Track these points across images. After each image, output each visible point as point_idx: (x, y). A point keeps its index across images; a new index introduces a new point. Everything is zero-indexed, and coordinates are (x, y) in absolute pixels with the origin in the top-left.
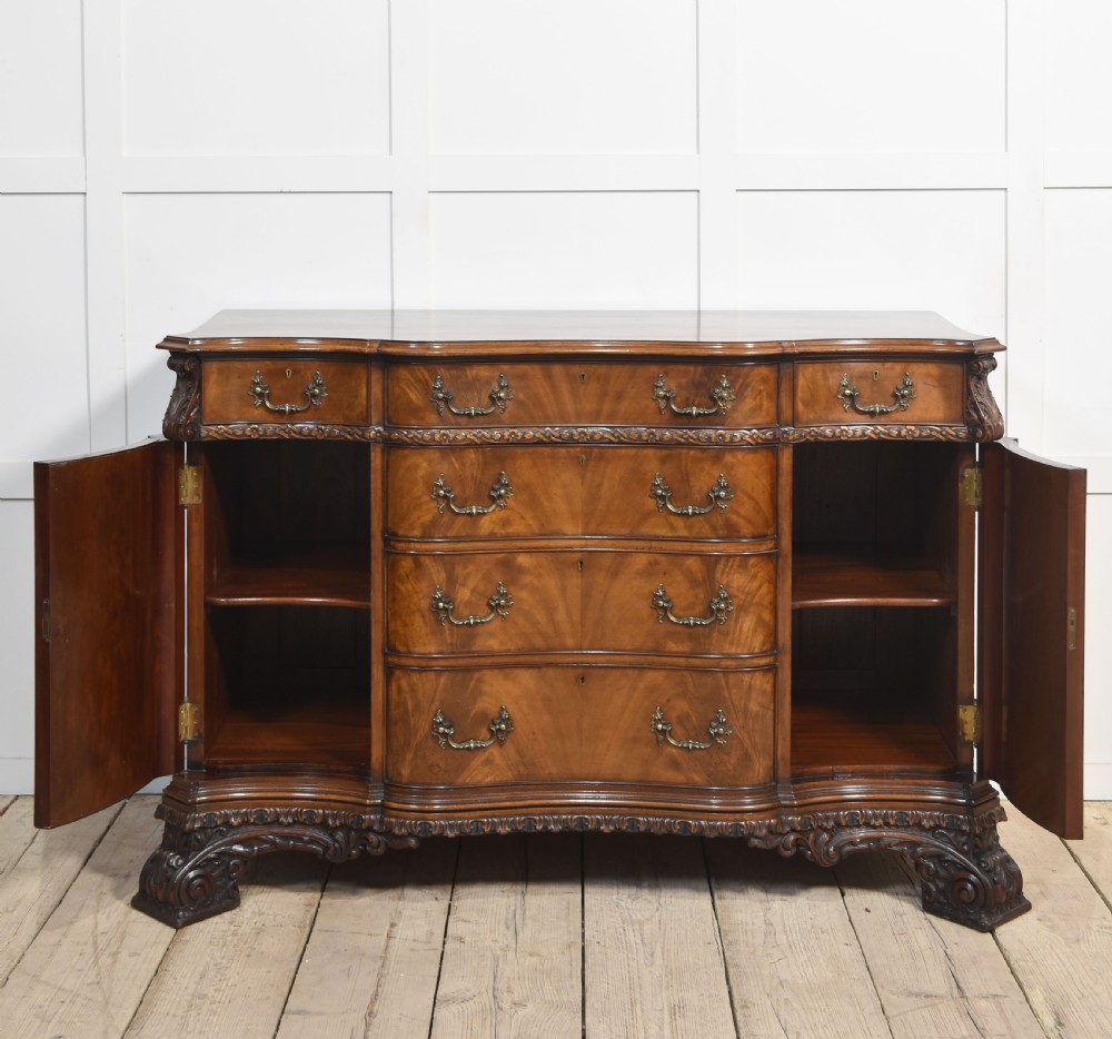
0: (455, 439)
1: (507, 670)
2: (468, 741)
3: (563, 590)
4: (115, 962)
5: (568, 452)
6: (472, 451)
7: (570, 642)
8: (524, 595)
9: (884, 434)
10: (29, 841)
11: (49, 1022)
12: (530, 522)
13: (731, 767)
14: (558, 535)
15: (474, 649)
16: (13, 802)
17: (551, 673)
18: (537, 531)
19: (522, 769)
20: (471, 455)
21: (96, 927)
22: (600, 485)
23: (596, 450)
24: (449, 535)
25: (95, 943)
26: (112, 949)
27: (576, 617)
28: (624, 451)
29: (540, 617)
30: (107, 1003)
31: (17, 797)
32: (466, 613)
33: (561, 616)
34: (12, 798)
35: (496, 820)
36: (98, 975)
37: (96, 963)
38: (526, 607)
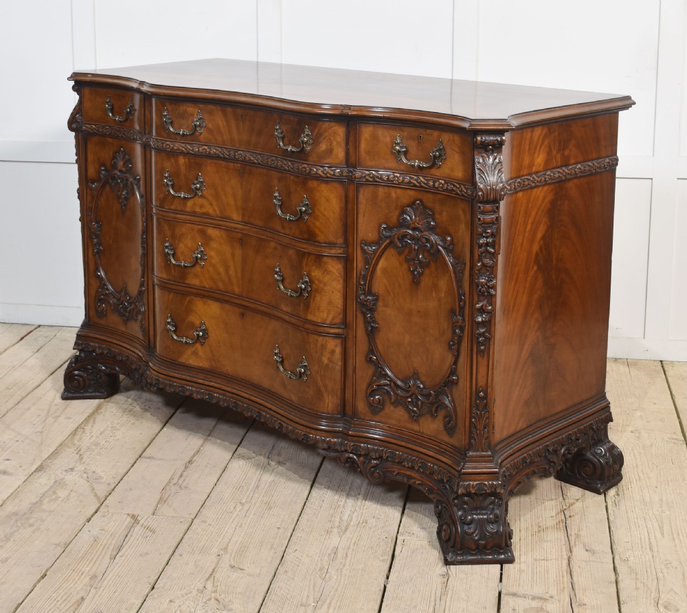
0: (173, 148)
1: (205, 299)
2: (182, 337)
3: (233, 255)
4: (55, 422)
5: (234, 166)
6: (181, 157)
7: (237, 290)
8: (212, 253)
9: (424, 183)
10: (36, 351)
11: (6, 451)
12: (216, 208)
13: (310, 397)
14: (230, 219)
15: (187, 282)
16: (36, 328)
17: (227, 307)
18: (219, 215)
19: (213, 363)
20: (182, 160)
21: (53, 401)
22: (250, 190)
23: (248, 167)
24: (172, 208)
25: (49, 410)
26: (56, 414)
27: (239, 275)
28: (261, 170)
29: (221, 270)
30: (42, 444)
31: (39, 326)
32: (181, 258)
33: (232, 272)
34: (36, 326)
35: (193, 389)
36: (43, 427)
37: (44, 421)
38: (214, 262)
